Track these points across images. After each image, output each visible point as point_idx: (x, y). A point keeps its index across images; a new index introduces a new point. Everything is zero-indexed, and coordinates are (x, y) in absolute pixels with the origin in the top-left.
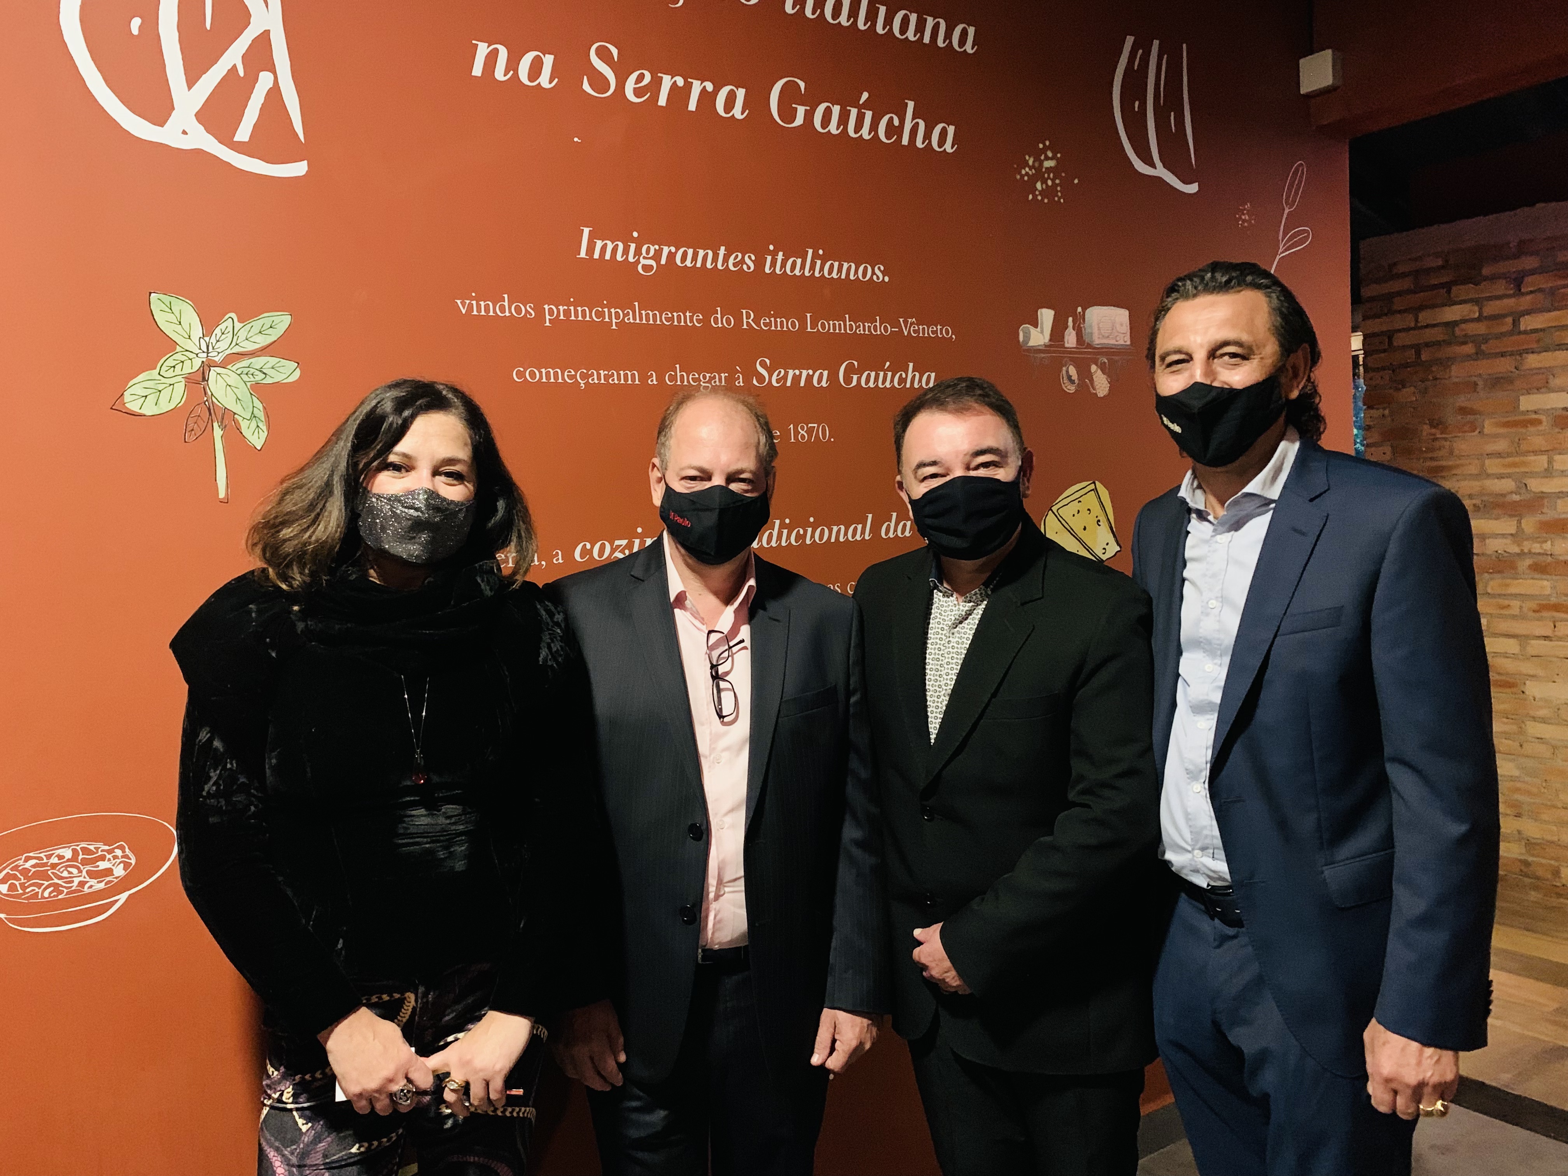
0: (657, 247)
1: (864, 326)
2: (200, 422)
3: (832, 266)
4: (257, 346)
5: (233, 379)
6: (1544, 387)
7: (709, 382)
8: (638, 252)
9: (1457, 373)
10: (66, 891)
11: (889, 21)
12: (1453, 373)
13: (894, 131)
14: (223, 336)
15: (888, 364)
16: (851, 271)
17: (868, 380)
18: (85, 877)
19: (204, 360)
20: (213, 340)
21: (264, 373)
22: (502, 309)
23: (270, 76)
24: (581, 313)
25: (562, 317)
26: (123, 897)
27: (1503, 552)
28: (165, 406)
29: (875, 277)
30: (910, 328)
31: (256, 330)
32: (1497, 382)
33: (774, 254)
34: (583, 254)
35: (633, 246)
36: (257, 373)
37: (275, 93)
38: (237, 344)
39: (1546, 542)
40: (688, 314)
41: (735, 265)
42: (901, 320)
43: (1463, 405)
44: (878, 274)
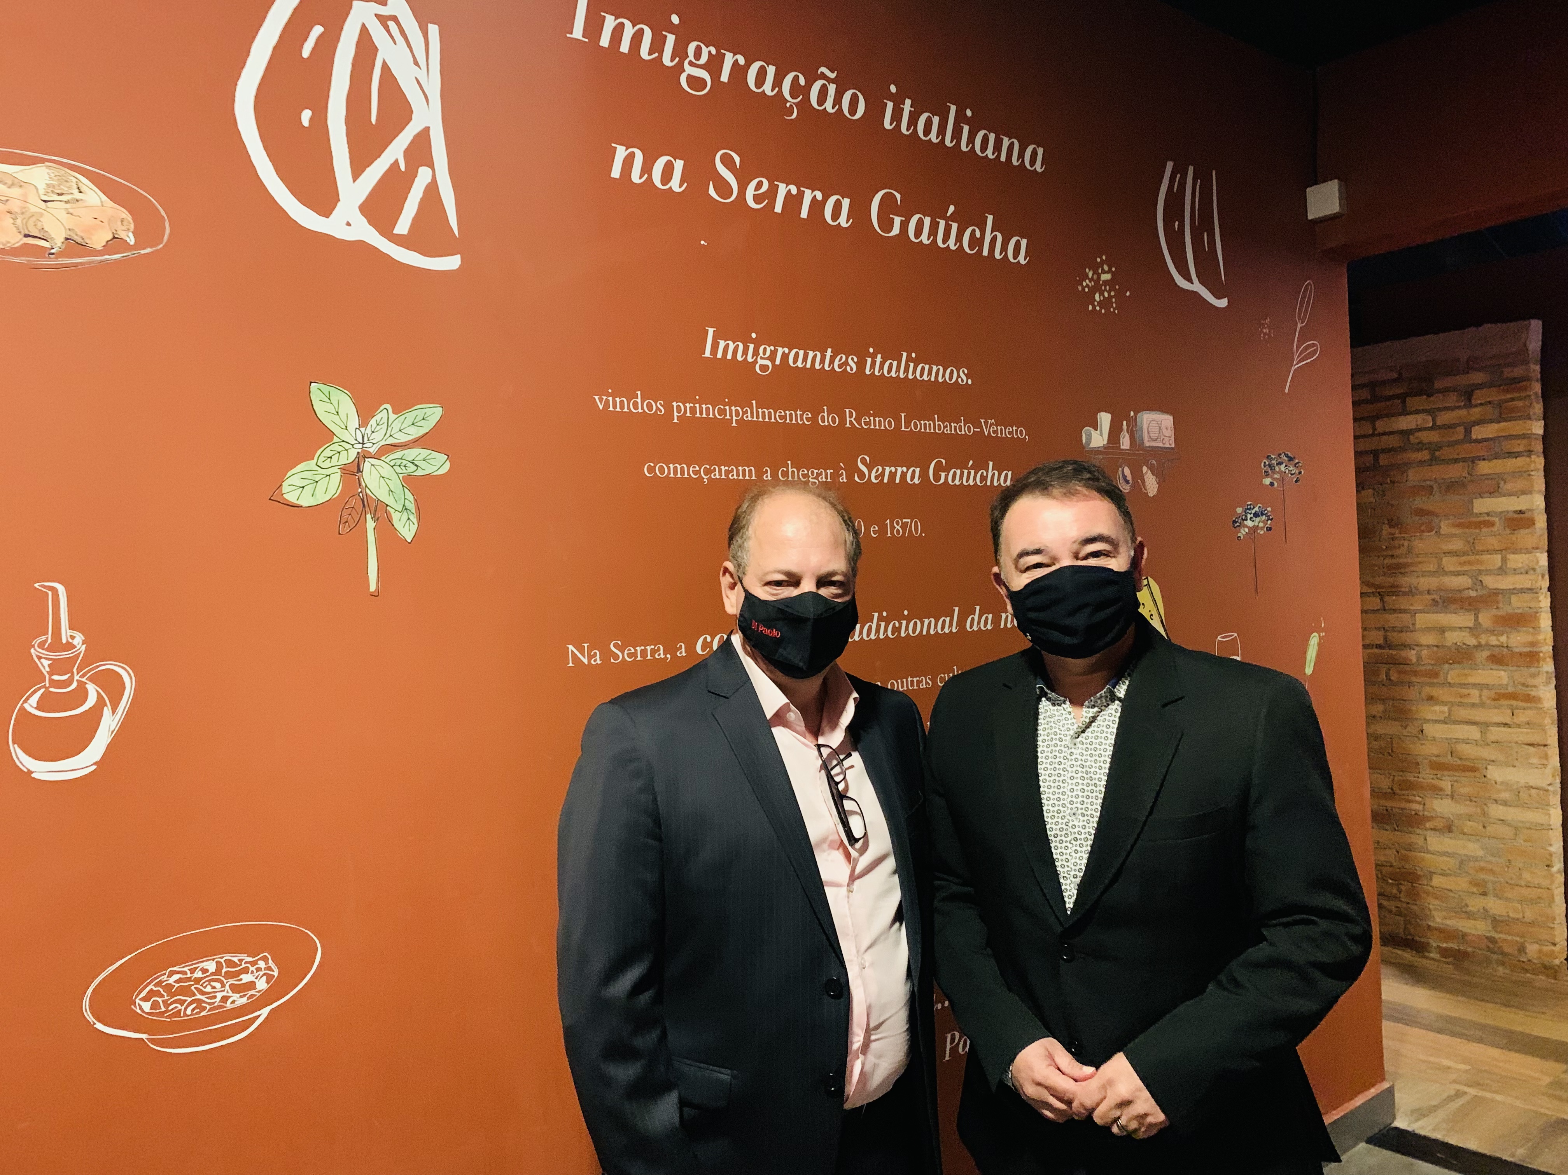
0: (772, 348)
1: (951, 426)
2: (354, 513)
3: (923, 369)
4: (410, 438)
5: (386, 471)
6: (1495, 491)
7: (816, 478)
8: (756, 353)
9: (1413, 476)
10: (208, 1007)
11: (971, 140)
12: (1410, 478)
13: (975, 242)
14: (379, 427)
15: (971, 462)
16: (937, 373)
17: (955, 477)
18: (228, 992)
19: (360, 451)
20: (369, 431)
21: (416, 465)
22: (636, 405)
23: (429, 171)
24: (707, 411)
25: (688, 414)
26: (265, 1012)
27: (1461, 644)
28: (321, 497)
29: (960, 380)
30: (990, 428)
31: (409, 421)
32: (1452, 486)
33: (873, 357)
34: (707, 354)
35: (751, 346)
36: (409, 464)
37: (432, 189)
38: (391, 436)
39: (1502, 635)
40: (799, 413)
41: (840, 366)
42: (982, 421)
43: (1420, 506)
44: (962, 377)
